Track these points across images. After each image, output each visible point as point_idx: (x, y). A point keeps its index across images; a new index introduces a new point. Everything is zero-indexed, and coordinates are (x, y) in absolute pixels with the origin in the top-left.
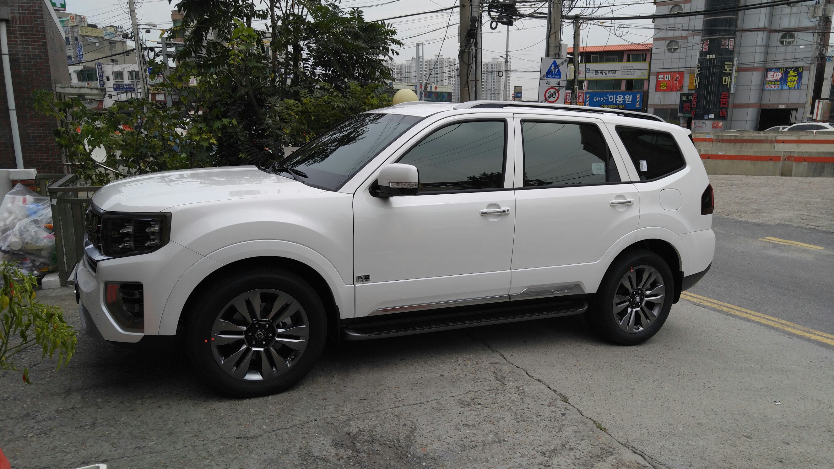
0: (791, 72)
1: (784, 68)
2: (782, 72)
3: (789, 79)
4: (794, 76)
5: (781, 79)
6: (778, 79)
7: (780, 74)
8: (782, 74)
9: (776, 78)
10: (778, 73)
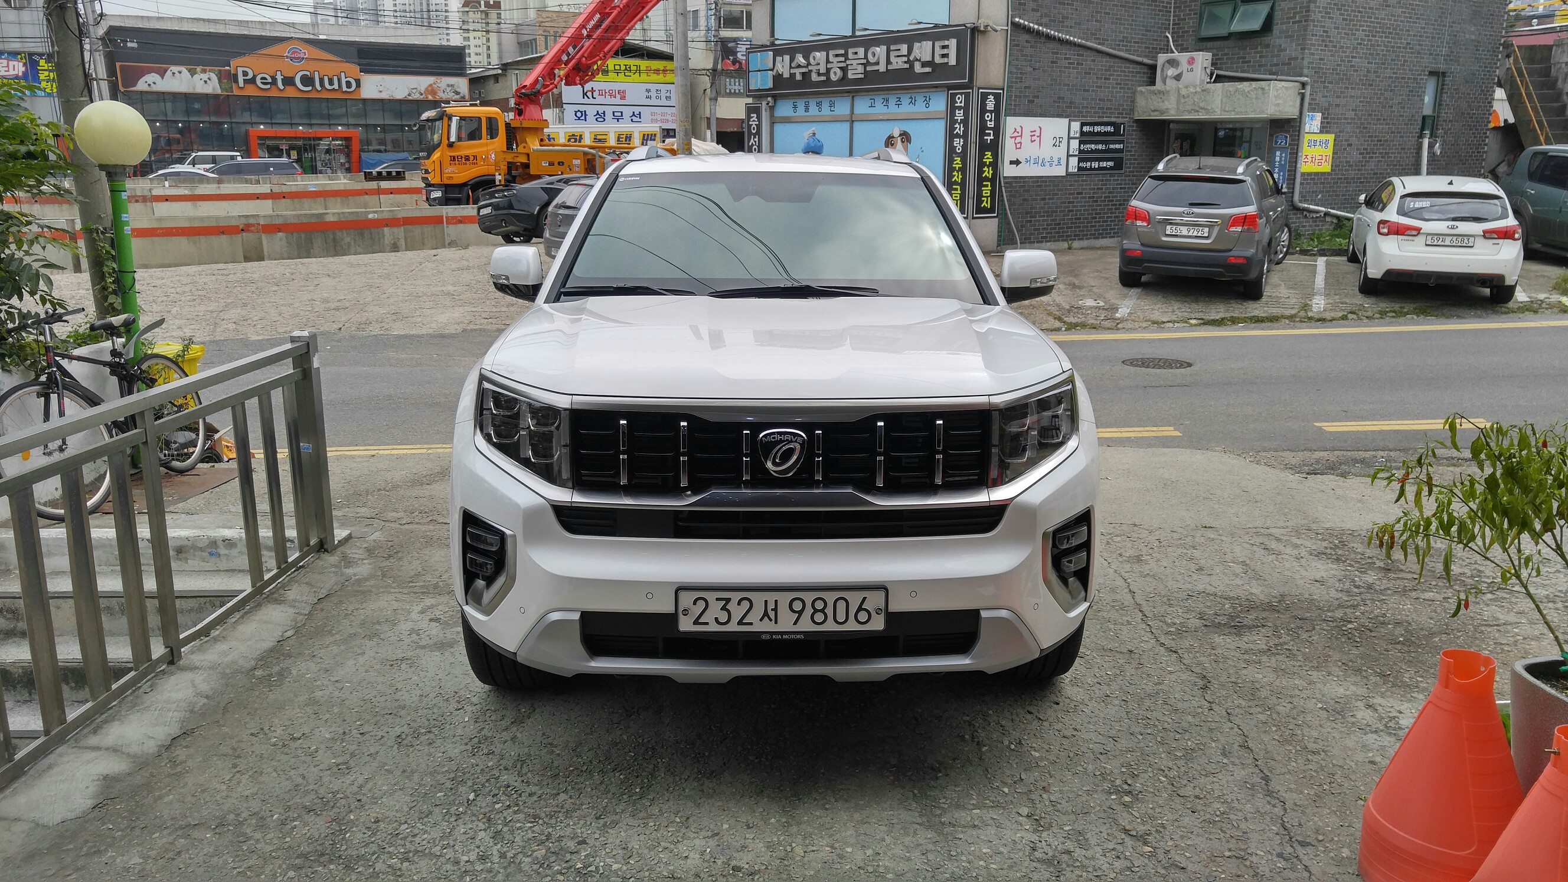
0: (42, 62)
1: (24, 52)
2: (24, 61)
3: (42, 77)
4: (50, 71)
5: (25, 74)
6: (20, 74)
7: (21, 64)
8: (25, 65)
9: (16, 72)
10: (16, 63)
